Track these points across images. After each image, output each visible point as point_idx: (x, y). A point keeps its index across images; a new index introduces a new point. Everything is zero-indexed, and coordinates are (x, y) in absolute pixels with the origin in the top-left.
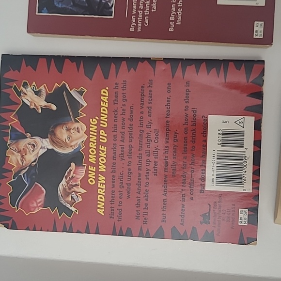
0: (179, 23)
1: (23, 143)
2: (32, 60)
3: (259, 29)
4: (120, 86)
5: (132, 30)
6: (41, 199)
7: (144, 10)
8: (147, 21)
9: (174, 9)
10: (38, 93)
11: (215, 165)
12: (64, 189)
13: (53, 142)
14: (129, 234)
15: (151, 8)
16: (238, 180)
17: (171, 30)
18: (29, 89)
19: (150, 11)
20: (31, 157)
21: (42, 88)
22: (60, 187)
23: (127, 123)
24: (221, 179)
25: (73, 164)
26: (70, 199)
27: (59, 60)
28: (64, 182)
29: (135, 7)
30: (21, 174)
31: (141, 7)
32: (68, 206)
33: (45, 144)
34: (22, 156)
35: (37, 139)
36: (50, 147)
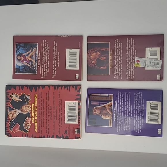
0: (55, 75)
1: (13, 111)
2: (14, 86)
3: (77, 76)
4: (40, 94)
5: (42, 77)
6: (18, 128)
7: (45, 72)
8: (46, 75)
9: (54, 71)
10: (16, 96)
11: (68, 116)
12: (25, 125)
13: (21, 111)
14: (44, 137)
15: (47, 71)
16: (74, 120)
17: (53, 77)
18: (14, 95)
19: (47, 72)
20: (15, 115)
21: (18, 95)
22: (24, 124)
23: (42, 104)
24: (69, 120)
25: (27, 117)
26: (27, 127)
27: (22, 86)
28: (25, 122)
29: (43, 71)
30: (13, 120)
31: (44, 71)
32: (26, 129)
33: (19, 111)
34: (13, 115)
35: (17, 110)
36: (21, 112)
